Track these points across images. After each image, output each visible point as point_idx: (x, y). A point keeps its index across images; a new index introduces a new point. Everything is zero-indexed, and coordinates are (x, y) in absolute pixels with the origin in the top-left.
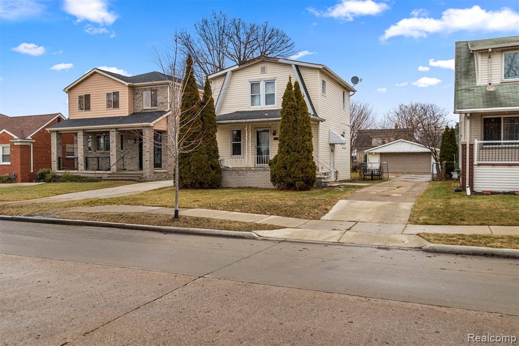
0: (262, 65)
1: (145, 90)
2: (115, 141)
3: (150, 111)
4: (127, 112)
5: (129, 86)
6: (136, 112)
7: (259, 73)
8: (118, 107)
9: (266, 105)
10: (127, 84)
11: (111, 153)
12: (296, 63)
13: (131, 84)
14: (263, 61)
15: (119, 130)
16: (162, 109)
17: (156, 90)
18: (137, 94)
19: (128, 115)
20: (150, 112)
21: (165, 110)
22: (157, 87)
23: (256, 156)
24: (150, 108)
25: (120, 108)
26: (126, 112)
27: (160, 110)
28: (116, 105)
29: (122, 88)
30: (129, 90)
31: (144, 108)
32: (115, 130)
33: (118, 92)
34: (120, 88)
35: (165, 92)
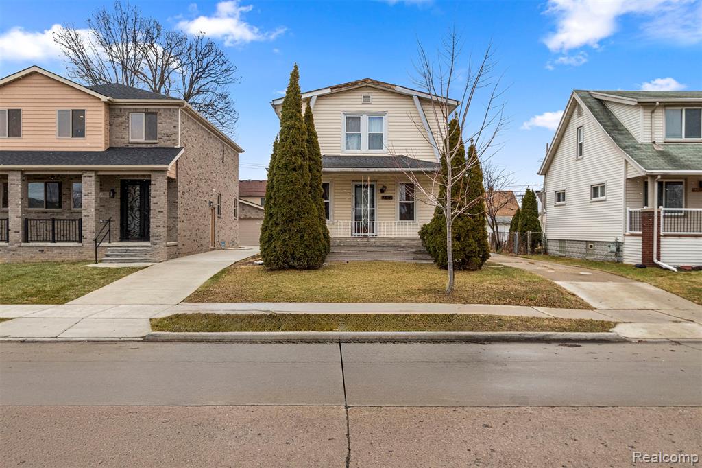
0: (366, 92)
1: (135, 111)
2: (93, 193)
3: (144, 146)
4: (103, 145)
5: (108, 104)
6: (114, 146)
7: (360, 103)
8: (84, 136)
9: (369, 149)
10: (104, 99)
11: (85, 213)
12: (420, 95)
13: (111, 99)
14: (366, 86)
15: (99, 173)
16: (168, 144)
17: (156, 113)
18: (118, 116)
19: (103, 149)
20: (144, 148)
21: (175, 147)
22: (159, 109)
23: (354, 221)
24: (143, 140)
25: (87, 137)
26: (100, 145)
27: (164, 146)
28: (79, 132)
29: (92, 105)
30: (106, 108)
31: (131, 141)
32: (93, 174)
33: (84, 110)
34: (88, 105)
35: (175, 118)
